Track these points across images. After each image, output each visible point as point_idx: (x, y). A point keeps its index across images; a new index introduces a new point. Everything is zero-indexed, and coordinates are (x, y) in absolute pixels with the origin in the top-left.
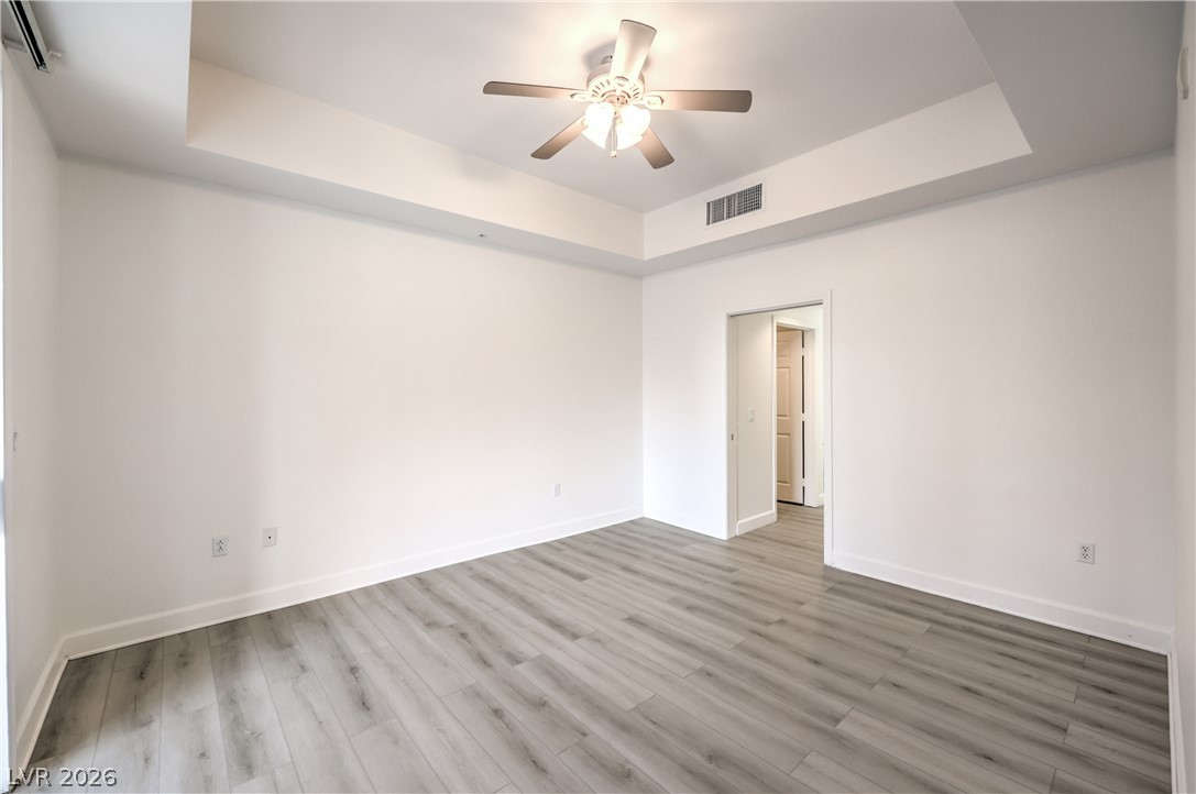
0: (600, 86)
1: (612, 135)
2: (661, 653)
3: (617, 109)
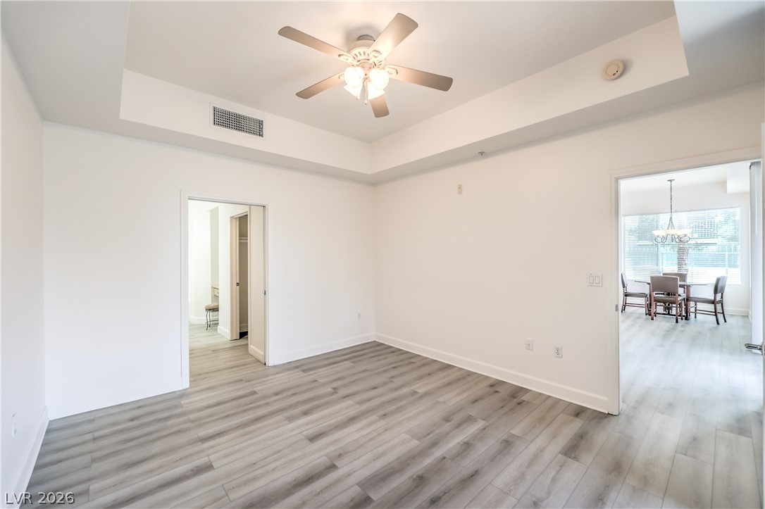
0: (358, 55)
1: (364, 89)
2: (361, 429)
3: (367, 72)
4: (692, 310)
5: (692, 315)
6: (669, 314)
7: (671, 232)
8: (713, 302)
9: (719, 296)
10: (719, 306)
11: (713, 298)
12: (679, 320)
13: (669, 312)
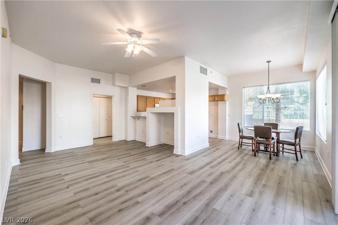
4: (281, 149)
5: (281, 153)
6: (266, 151)
7: (269, 95)
8: (294, 144)
9: (298, 140)
10: (298, 147)
11: (293, 141)
12: (272, 156)
13: (266, 150)
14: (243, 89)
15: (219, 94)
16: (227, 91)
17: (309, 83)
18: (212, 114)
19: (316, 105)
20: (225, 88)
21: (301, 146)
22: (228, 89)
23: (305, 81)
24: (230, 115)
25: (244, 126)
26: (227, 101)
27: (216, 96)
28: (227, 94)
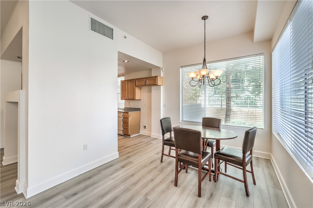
14: (181, 69)
15: (152, 76)
16: (162, 72)
17: (262, 57)
18: (145, 104)
19: (273, 90)
20: (159, 68)
21: (253, 151)
22: (163, 70)
23: (256, 55)
24: (166, 104)
25: (182, 121)
26: (162, 86)
27: (147, 78)
28: (162, 76)
